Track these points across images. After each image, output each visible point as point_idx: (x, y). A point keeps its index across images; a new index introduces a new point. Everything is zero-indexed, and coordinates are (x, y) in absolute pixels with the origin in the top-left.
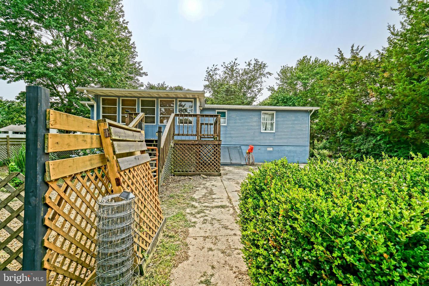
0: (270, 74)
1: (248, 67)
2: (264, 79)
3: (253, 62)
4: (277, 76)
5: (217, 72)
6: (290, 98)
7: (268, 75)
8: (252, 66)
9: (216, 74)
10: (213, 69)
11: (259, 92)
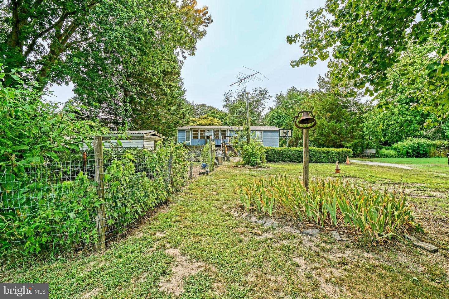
0: (271, 97)
1: (255, 92)
2: (266, 100)
3: (258, 89)
4: (275, 99)
5: (232, 95)
6: (282, 116)
7: (270, 98)
8: (258, 92)
9: (231, 97)
10: (229, 93)
11: (263, 109)
